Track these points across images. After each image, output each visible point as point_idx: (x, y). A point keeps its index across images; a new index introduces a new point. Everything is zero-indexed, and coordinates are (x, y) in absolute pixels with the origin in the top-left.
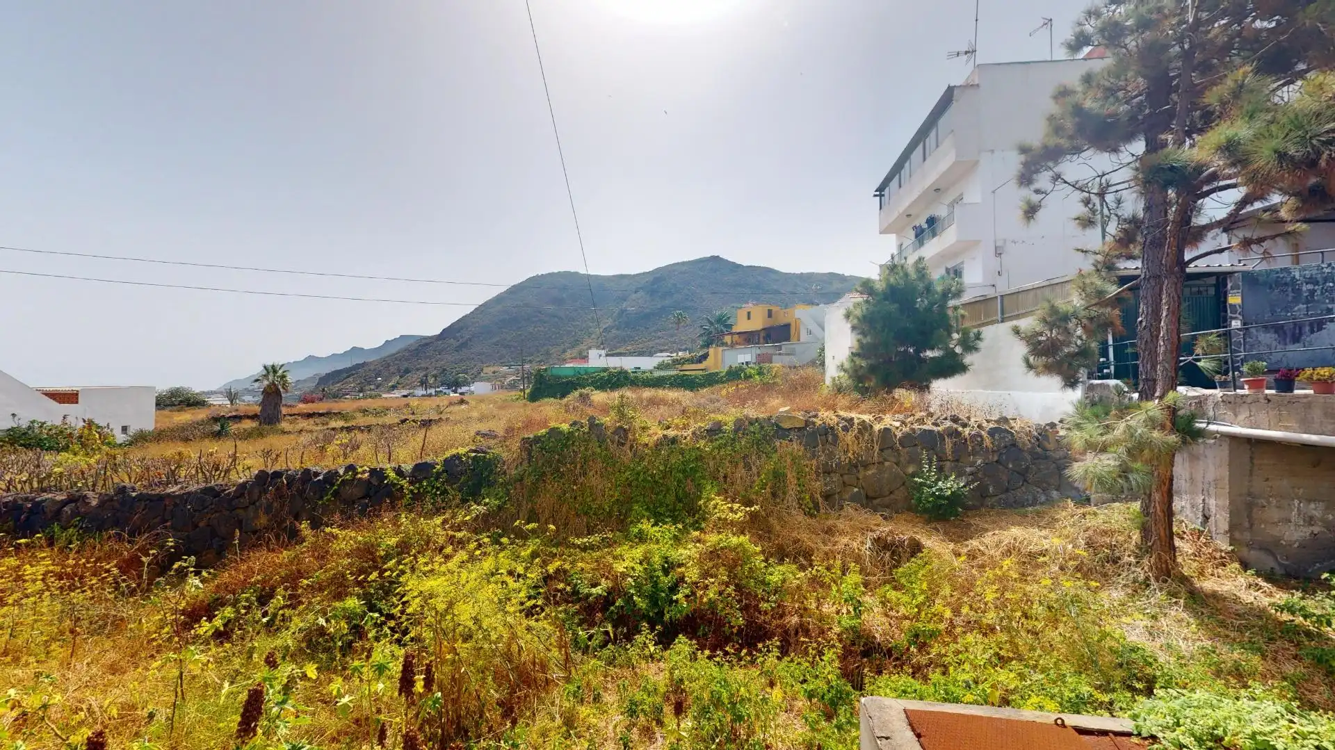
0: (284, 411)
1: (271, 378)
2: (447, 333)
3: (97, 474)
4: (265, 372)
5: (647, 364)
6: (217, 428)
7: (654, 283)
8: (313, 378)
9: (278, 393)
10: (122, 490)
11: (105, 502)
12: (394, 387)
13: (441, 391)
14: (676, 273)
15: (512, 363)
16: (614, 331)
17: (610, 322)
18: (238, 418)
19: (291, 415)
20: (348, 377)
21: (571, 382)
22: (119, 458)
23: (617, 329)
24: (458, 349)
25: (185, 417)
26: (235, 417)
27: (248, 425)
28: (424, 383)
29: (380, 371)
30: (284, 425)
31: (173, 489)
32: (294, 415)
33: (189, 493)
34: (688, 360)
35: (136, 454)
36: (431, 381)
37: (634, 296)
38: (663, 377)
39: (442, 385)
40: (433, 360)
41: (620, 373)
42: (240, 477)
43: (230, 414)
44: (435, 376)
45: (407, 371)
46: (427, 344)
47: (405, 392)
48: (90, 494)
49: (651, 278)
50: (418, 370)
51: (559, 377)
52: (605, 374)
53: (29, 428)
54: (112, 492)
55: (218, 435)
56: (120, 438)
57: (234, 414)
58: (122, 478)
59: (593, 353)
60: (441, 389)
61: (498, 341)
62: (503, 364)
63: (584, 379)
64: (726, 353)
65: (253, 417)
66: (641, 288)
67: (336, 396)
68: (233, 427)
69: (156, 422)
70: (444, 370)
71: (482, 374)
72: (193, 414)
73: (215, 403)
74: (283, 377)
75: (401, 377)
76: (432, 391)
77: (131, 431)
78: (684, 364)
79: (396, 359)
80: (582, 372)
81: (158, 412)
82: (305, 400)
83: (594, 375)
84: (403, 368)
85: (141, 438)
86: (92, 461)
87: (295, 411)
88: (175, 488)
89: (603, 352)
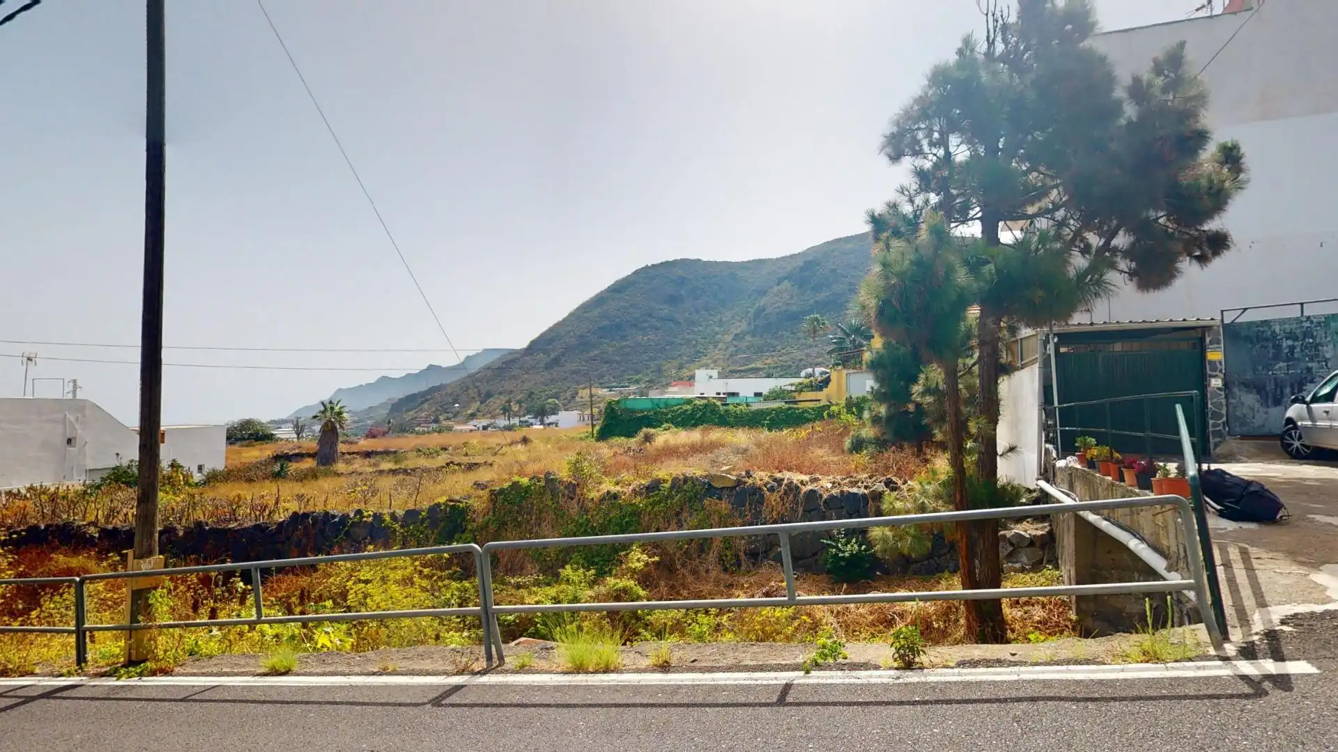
0: (342, 447)
1: (328, 414)
2: (534, 346)
3: (183, 511)
4: (322, 408)
5: (747, 388)
6: (277, 468)
7: (802, 269)
8: (382, 405)
9: (334, 430)
10: (199, 524)
11: (188, 532)
12: (473, 416)
13: (526, 421)
14: (836, 253)
15: (615, 384)
16: (748, 338)
17: (744, 326)
18: (300, 456)
19: (349, 454)
20: (422, 403)
21: (646, 417)
22: (197, 498)
23: (753, 336)
24: (548, 367)
25: (255, 454)
26: (297, 455)
27: (309, 464)
28: (506, 411)
29: (458, 395)
30: (340, 466)
31: (233, 525)
32: (353, 453)
33: (245, 529)
34: (806, 386)
35: (209, 494)
36: (515, 408)
37: (776, 289)
38: (761, 410)
39: (528, 413)
40: (519, 381)
41: (706, 406)
42: (281, 517)
43: (294, 452)
44: (519, 402)
45: (489, 396)
46: (513, 361)
47: (485, 422)
48: (178, 527)
49: (800, 263)
50: (500, 393)
51: (633, 411)
52: (689, 407)
53: (129, 467)
54: (192, 526)
55: (277, 476)
56: (197, 477)
57: (297, 451)
58: (199, 515)
59: (701, 374)
60: (526, 418)
61: (596, 356)
62: (602, 386)
63: (663, 413)
64: (851, 377)
65: (312, 456)
66: (786, 278)
67: (403, 429)
68: (293, 467)
69: (227, 458)
70: (532, 393)
71: (577, 399)
72: (261, 449)
73: (282, 437)
74: (340, 413)
75: (481, 403)
76: (516, 421)
77: (206, 470)
78: (802, 391)
79: (477, 380)
80: (662, 405)
81: (229, 447)
82: (371, 435)
83: (676, 408)
84: (484, 391)
85: (213, 478)
86: (178, 499)
87: (354, 448)
88: (235, 524)
89: (715, 373)
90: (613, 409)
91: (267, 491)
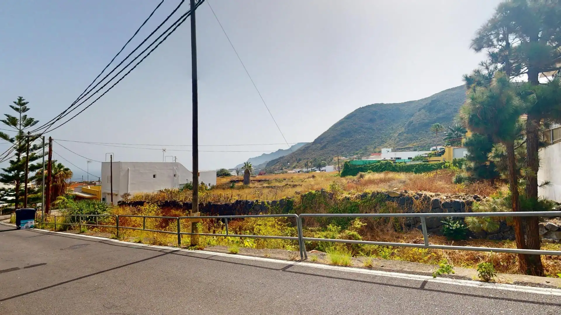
0: (251, 178)
1: (247, 167)
2: (316, 141)
3: (205, 198)
4: (245, 165)
5: (405, 156)
6: (232, 185)
7: (431, 104)
8: (264, 163)
9: (248, 172)
10: (209, 203)
11: (206, 204)
12: (294, 168)
13: (314, 170)
14: (447, 96)
15: (348, 155)
16: (405, 135)
18: (238, 181)
19: (253, 181)
20: (277, 163)
21: (361, 168)
22: (209, 194)
23: (407, 134)
24: (322, 149)
25: (225, 180)
26: (237, 181)
27: (241, 184)
28: (306, 165)
29: (289, 160)
30: (251, 185)
31: (219, 203)
32: (255, 180)
33: (223, 205)
34: (433, 154)
35: (212, 193)
36: (310, 164)
37: (418, 113)
39: (314, 167)
40: (311, 155)
41: (386, 163)
42: (233, 201)
43: (236, 180)
44: (311, 162)
45: (300, 160)
46: (309, 147)
47: (299, 170)
48: (204, 203)
49: (430, 101)
50: (304, 159)
51: (355, 165)
52: (379, 164)
53: (190, 184)
54: (208, 203)
55: (232, 188)
56: (209, 187)
57: (237, 179)
58: (209, 200)
59: (384, 150)
60: (314, 168)
61: (340, 144)
62: (342, 156)
63: (368, 166)
64: (456, 150)
65: (242, 181)
66: (424, 107)
67: (271, 172)
68: (236, 185)
69: (217, 181)
70: (316, 159)
71: (333, 161)
72: (227, 179)
73: (233, 174)
74: (250, 167)
75: (298, 162)
76: (310, 169)
77: (211, 185)
78: (431, 156)
79: (296, 154)
80: (367, 163)
81: (218, 178)
82: (260, 174)
83: (373, 164)
84: (298, 159)
85: (213, 188)
86: (204, 194)
87: (255, 179)
88: (220, 203)
89: (390, 150)
90: (347, 165)
91: (228, 192)
